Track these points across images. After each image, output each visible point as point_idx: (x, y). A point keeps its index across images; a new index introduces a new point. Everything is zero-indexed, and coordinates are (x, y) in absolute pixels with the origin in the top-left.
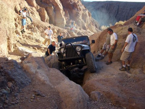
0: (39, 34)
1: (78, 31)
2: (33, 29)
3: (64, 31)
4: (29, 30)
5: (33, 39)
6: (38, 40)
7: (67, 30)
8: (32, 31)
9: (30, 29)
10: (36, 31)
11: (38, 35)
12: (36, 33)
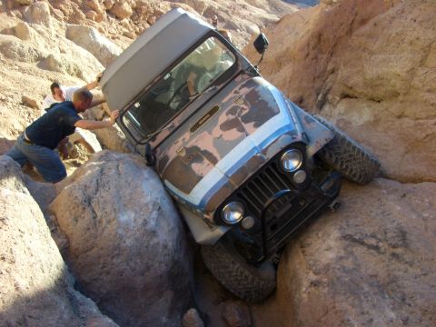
0: (58, 28)
1: (207, 5)
2: (27, 8)
3: (157, 9)
4: (9, 14)
5: (22, 55)
6: (50, 57)
7: (167, 3)
8: (24, 18)
9: (14, 8)
10: (42, 18)
11: (54, 33)
12: (41, 27)
